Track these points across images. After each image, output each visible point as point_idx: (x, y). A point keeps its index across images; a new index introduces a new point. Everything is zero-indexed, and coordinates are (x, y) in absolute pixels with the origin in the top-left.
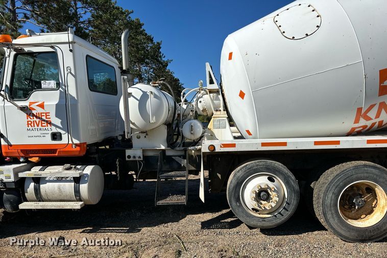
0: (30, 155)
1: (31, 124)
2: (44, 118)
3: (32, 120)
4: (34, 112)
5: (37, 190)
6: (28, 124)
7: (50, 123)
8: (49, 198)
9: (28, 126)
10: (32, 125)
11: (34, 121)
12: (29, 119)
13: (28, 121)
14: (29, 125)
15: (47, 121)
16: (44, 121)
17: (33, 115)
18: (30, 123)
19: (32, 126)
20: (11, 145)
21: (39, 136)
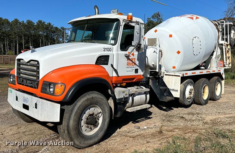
0: (123, 82)
2: (133, 61)
3: (129, 62)
4: (130, 58)
5: (133, 101)
6: (127, 64)
7: (135, 64)
9: (127, 66)
10: (129, 65)
12: (128, 62)
13: (127, 63)
15: (134, 63)
16: (133, 62)
17: (130, 59)
20: (119, 76)
21: (131, 71)
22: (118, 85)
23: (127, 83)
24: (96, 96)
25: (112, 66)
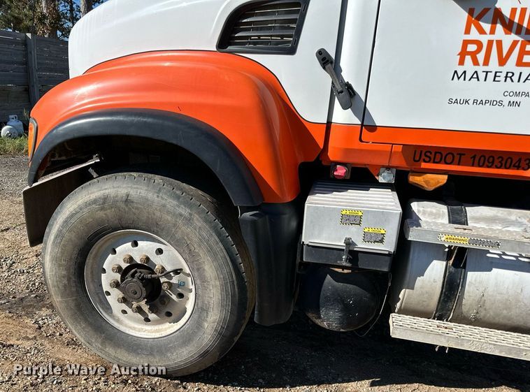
0: (424, 165)
1: (474, 55)
3: (484, 39)
5: (452, 287)
6: (463, 54)
8: (482, 314)
9: (461, 62)
10: (481, 57)
11: (490, 43)
12: (474, 35)
13: (466, 43)
14: (468, 59)
18: (472, 48)
19: (476, 63)
20: (373, 128)
21: (492, 103)
22: (381, 180)
23: (453, 177)
24: (151, 196)
25: (328, 62)
